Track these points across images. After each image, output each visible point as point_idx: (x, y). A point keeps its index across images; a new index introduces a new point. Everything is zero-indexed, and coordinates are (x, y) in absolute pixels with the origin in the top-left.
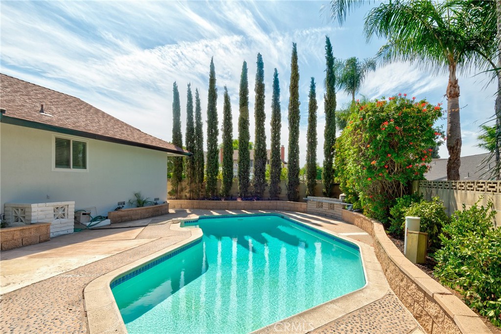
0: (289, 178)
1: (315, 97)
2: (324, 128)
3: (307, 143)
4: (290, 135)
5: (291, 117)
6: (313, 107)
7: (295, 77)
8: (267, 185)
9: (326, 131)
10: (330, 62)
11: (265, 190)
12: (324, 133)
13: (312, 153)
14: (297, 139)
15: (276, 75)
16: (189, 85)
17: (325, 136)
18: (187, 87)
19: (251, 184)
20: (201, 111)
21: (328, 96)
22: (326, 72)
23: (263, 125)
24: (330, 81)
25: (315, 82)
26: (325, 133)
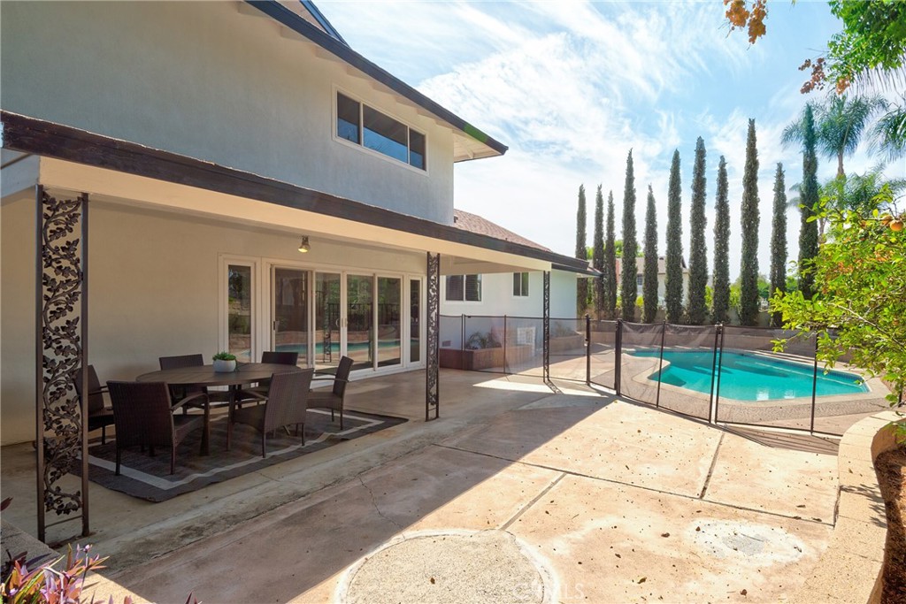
0: (743, 304)
1: (783, 191)
2: (799, 234)
3: (771, 254)
4: (744, 244)
5: (747, 220)
6: (780, 205)
7: (752, 165)
8: (707, 314)
9: (802, 237)
10: (809, 141)
11: (704, 320)
12: (798, 240)
13: (779, 270)
14: (756, 250)
15: (723, 165)
16: (599, 188)
17: (800, 245)
18: (597, 190)
19: (685, 313)
20: (615, 220)
21: (806, 189)
22: (802, 154)
23: (702, 232)
24: (809, 167)
25: (783, 170)
26: (801, 241)
